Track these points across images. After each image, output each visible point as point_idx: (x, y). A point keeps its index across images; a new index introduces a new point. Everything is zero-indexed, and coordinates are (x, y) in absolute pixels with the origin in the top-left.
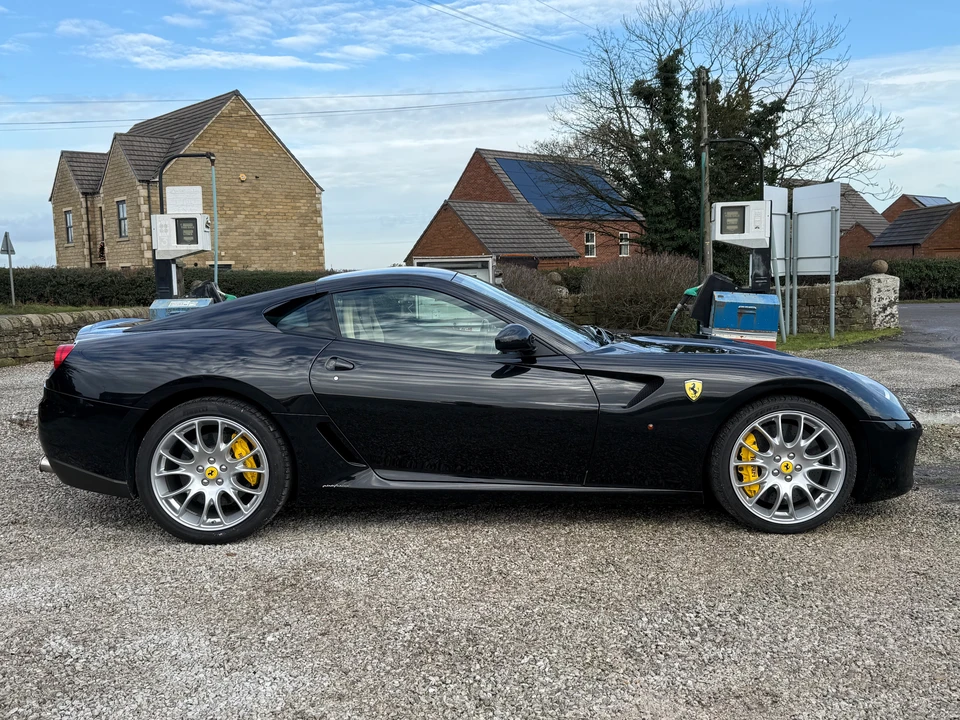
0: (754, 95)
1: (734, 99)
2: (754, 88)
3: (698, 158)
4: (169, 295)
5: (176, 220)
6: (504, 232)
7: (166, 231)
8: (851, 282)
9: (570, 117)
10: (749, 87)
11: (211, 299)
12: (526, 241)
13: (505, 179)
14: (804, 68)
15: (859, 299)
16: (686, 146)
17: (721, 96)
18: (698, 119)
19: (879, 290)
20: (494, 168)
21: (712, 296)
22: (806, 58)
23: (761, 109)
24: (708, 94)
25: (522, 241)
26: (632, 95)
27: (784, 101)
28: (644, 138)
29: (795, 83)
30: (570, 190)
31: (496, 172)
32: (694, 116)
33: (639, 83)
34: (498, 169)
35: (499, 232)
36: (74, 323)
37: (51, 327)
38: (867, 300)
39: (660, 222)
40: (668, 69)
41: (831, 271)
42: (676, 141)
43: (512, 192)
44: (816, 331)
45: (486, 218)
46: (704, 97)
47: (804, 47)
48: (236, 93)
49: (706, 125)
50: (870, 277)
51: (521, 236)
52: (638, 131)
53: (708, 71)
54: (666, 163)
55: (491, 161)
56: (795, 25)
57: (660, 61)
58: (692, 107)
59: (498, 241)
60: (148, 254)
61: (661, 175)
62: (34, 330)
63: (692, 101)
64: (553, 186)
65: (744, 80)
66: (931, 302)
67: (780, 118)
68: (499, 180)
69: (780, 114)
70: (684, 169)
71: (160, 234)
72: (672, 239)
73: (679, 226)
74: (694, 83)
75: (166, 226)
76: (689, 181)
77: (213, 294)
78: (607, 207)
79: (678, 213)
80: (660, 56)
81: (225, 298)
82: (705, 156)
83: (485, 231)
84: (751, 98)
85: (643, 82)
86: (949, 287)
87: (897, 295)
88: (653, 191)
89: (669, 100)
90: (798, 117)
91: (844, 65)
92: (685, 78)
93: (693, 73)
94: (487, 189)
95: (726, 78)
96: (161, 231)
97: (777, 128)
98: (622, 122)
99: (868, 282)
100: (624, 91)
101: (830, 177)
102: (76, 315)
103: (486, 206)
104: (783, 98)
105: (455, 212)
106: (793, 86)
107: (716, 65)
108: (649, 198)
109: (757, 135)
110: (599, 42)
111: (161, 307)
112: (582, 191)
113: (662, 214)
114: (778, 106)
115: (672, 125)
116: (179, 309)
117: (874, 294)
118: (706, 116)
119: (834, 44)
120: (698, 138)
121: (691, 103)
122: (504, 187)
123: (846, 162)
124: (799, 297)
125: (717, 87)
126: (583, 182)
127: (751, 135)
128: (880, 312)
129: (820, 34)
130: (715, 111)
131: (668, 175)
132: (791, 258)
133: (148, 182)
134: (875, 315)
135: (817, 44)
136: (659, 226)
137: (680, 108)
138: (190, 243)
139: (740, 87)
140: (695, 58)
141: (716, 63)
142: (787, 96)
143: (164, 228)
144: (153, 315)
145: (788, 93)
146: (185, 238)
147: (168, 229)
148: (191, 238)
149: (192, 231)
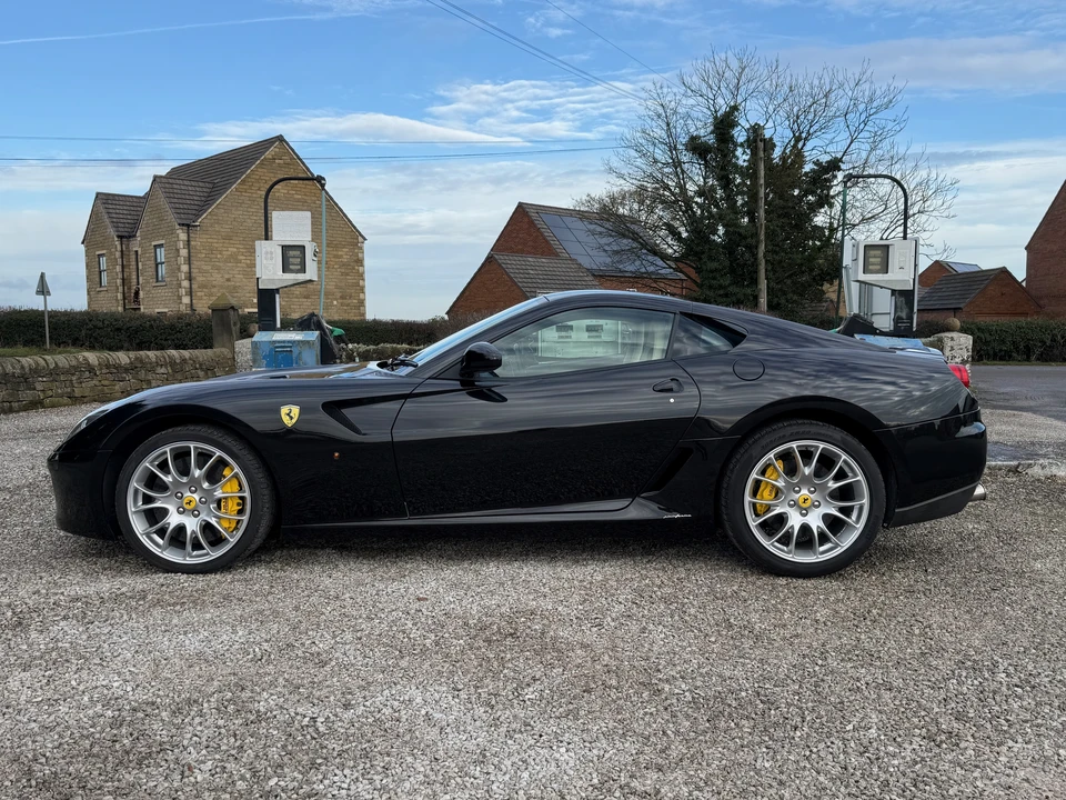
0: (806, 154)
1: (789, 157)
2: (805, 149)
3: (751, 214)
4: (271, 327)
5: (283, 246)
7: (272, 259)
10: (804, 145)
11: (318, 332)
13: (547, 232)
14: (861, 127)
16: (739, 203)
17: (777, 153)
18: (754, 177)
20: (537, 222)
22: (863, 117)
23: (816, 168)
24: (765, 151)
26: (687, 151)
27: (840, 160)
28: (700, 193)
29: (851, 143)
30: (626, 243)
31: (539, 226)
32: (750, 172)
33: (693, 139)
34: (540, 224)
36: (131, 363)
37: (108, 366)
39: (714, 278)
40: (724, 124)
42: (730, 198)
43: (556, 246)
46: (761, 154)
48: (280, 139)
49: (762, 181)
50: (943, 335)
52: (691, 188)
53: (763, 128)
54: (721, 218)
55: (534, 215)
56: (852, 85)
57: (715, 118)
58: (746, 164)
60: (186, 300)
61: (715, 232)
62: (91, 369)
63: (747, 158)
64: (604, 241)
65: (798, 139)
66: (984, 364)
67: (834, 177)
68: (542, 234)
69: (835, 173)
70: (738, 226)
71: (264, 262)
72: (726, 295)
73: (735, 283)
74: (748, 140)
75: (272, 253)
76: (745, 238)
78: (660, 263)
79: (732, 271)
80: (716, 112)
81: (332, 331)
82: (762, 213)
83: (530, 285)
84: (805, 157)
85: (698, 137)
86: (1001, 350)
87: (970, 354)
88: (707, 247)
89: (725, 156)
91: (902, 126)
92: (740, 135)
93: (746, 130)
94: (530, 243)
95: (780, 135)
96: (266, 259)
97: (832, 187)
99: (941, 340)
100: (680, 147)
101: (884, 237)
102: (132, 354)
103: (530, 259)
104: (839, 156)
105: (500, 265)
106: (849, 145)
107: (770, 124)
108: (703, 253)
109: (813, 193)
111: (264, 339)
112: (634, 246)
113: (716, 270)
114: (834, 165)
115: (726, 182)
116: (284, 342)
117: (947, 352)
118: (762, 173)
119: (891, 105)
121: (745, 161)
122: (547, 241)
125: (769, 145)
126: (635, 237)
127: (807, 193)
129: (878, 94)
130: (770, 167)
131: (721, 230)
132: (866, 314)
133: (188, 226)
135: (875, 104)
136: (714, 282)
137: (736, 165)
138: (298, 272)
139: (795, 146)
140: (751, 115)
141: (770, 120)
142: (843, 155)
143: (269, 255)
144: (257, 348)
145: (845, 153)
146: (291, 267)
147: (274, 256)
148: (299, 267)
149: (299, 260)
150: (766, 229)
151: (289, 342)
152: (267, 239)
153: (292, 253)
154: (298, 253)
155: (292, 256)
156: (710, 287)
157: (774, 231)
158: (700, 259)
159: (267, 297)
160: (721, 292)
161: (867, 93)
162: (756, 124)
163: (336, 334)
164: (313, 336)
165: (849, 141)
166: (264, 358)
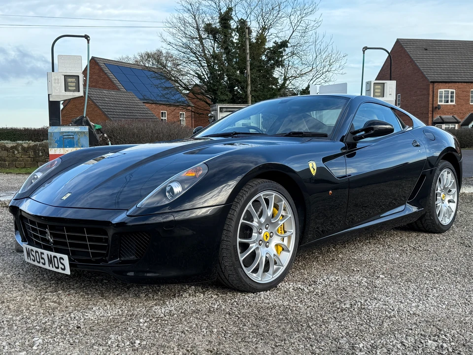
0: (268, 37)
3: (242, 70)
5: (65, 76)
6: (118, 108)
7: (58, 83)
11: (87, 127)
12: (132, 114)
13: (111, 76)
14: (298, 24)
20: (104, 69)
24: (249, 34)
25: (129, 114)
26: (205, 31)
27: (288, 42)
29: (293, 32)
31: (106, 72)
33: (208, 25)
34: (107, 70)
35: (115, 108)
40: (225, 19)
42: (229, 60)
43: (117, 84)
45: (106, 99)
46: (247, 36)
49: (248, 51)
51: (128, 111)
53: (245, 21)
55: (103, 66)
57: (220, 13)
59: (115, 113)
63: (237, 38)
67: (285, 51)
68: (110, 79)
69: (286, 49)
70: (235, 76)
71: (54, 85)
74: (237, 28)
75: (58, 80)
77: (88, 124)
80: (220, 10)
81: (95, 126)
82: (249, 69)
83: (107, 107)
85: (210, 25)
88: (220, 87)
89: (226, 36)
92: (233, 24)
93: (236, 22)
95: (254, 27)
96: (55, 83)
97: (283, 56)
100: (201, 29)
103: (105, 91)
104: (287, 40)
106: (292, 34)
107: (249, 20)
108: (217, 90)
109: (273, 59)
111: (55, 131)
114: (284, 44)
116: (69, 132)
118: (248, 46)
119: (313, 12)
122: (112, 82)
127: (269, 59)
131: (226, 78)
137: (232, 42)
138: (74, 91)
140: (238, 14)
141: (248, 18)
142: (289, 39)
143: (57, 81)
144: (51, 136)
145: (290, 37)
146: (69, 88)
147: (59, 81)
148: (75, 88)
149: (75, 84)
150: (251, 78)
151: (72, 132)
153: (70, 80)
155: (70, 82)
157: (255, 79)
158: (216, 94)
162: (242, 19)
163: (97, 128)
164: (86, 129)
165: (291, 31)
166: (56, 142)
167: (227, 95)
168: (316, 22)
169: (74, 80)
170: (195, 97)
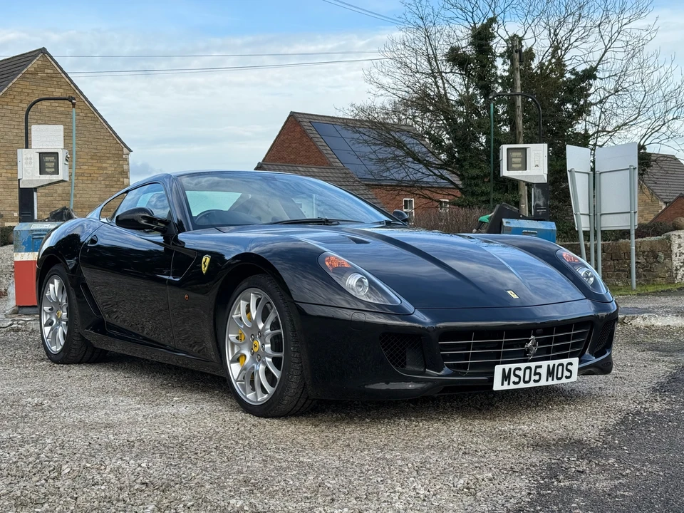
0: (567, 63)
1: (547, 67)
2: (566, 57)
3: (512, 124)
4: (30, 219)
5: (40, 153)
7: (31, 163)
8: (653, 238)
9: (386, 81)
13: (320, 142)
14: (614, 37)
15: (660, 254)
16: (501, 112)
17: (535, 64)
18: (512, 86)
19: (680, 246)
20: (309, 132)
21: (501, 223)
22: (615, 29)
23: (573, 77)
24: (521, 62)
26: (448, 61)
27: (595, 69)
28: (460, 103)
29: (605, 52)
30: (386, 152)
31: (312, 135)
32: (508, 82)
33: (454, 50)
38: (668, 254)
39: (476, 185)
40: (482, 37)
41: (631, 226)
43: (328, 156)
44: (621, 284)
46: (517, 64)
47: (613, 17)
48: (43, 51)
49: (518, 91)
50: (671, 233)
52: (453, 96)
53: (521, 39)
54: (481, 127)
55: (306, 124)
57: (474, 29)
58: (507, 74)
61: (477, 139)
63: (507, 67)
65: (556, 48)
67: (591, 85)
68: (315, 144)
69: (591, 82)
70: (499, 134)
71: (24, 166)
74: (508, 51)
75: (31, 159)
77: (70, 218)
78: (425, 170)
80: (475, 24)
82: (520, 121)
84: (565, 66)
85: (458, 48)
88: (469, 154)
89: (483, 66)
90: (611, 85)
91: (653, 35)
92: (499, 46)
93: (506, 41)
94: (303, 153)
95: (539, 44)
96: (26, 163)
97: (590, 95)
98: (438, 87)
99: (669, 238)
100: (439, 57)
101: (642, 143)
104: (594, 64)
106: (603, 55)
107: (529, 34)
108: (465, 160)
109: (569, 102)
110: (414, 9)
111: (23, 229)
112: (399, 154)
113: (478, 177)
114: (590, 74)
115: (486, 90)
116: (40, 230)
117: (675, 249)
118: (519, 83)
119: (643, 15)
120: (512, 105)
121: (505, 70)
122: (320, 152)
123: (657, 129)
124: (603, 251)
125: (530, 55)
126: (400, 145)
127: (563, 102)
128: (681, 267)
129: (629, 5)
130: (528, 77)
131: (483, 139)
132: (595, 213)
134: (677, 270)
135: (627, 15)
136: (475, 189)
137: (495, 75)
138: (52, 173)
139: (553, 55)
141: (529, 31)
142: (598, 64)
143: (29, 161)
144: (17, 236)
145: (599, 61)
146: (47, 170)
147: (32, 161)
148: (53, 170)
149: (53, 164)
151: (44, 230)
152: (27, 147)
153: (47, 159)
154: (52, 159)
155: (47, 161)
156: (473, 194)
158: (462, 166)
159: (26, 196)
160: (484, 198)
161: (617, 5)
162: (515, 35)
165: (603, 50)
166: (24, 244)
167: (480, 168)
168: (648, 32)
169: (53, 158)
170: (431, 173)
